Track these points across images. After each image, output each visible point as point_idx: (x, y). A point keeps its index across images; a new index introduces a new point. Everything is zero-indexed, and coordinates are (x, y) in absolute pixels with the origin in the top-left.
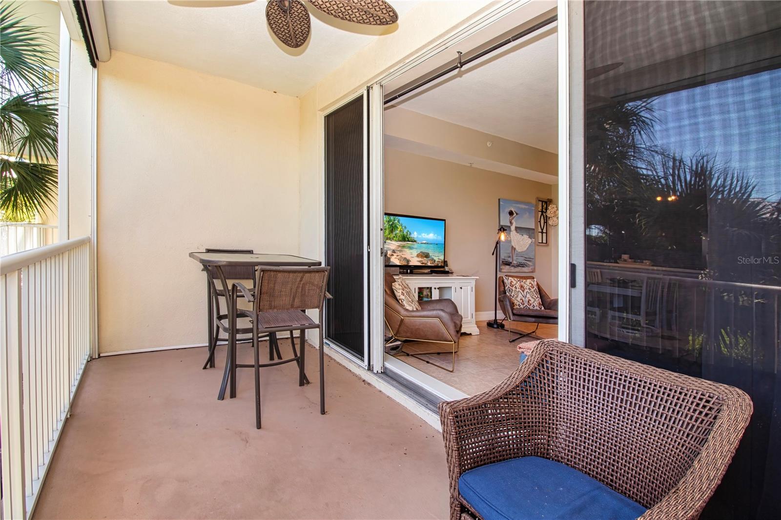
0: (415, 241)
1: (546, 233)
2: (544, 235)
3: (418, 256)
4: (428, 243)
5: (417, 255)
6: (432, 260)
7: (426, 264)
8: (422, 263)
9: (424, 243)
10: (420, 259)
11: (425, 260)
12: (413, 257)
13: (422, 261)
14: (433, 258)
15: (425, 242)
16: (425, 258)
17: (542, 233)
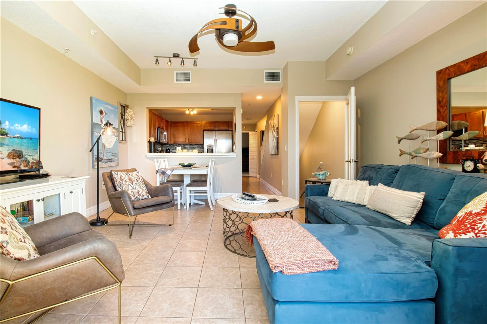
0: (6, 134)
1: (125, 133)
2: (124, 133)
3: (9, 156)
4: (21, 138)
5: (8, 154)
6: (26, 161)
7: (19, 167)
8: (15, 167)
9: (17, 138)
10: (12, 161)
11: (17, 162)
12: (3, 158)
13: (14, 163)
14: (26, 158)
15: (18, 135)
16: (18, 159)
17: (122, 132)
